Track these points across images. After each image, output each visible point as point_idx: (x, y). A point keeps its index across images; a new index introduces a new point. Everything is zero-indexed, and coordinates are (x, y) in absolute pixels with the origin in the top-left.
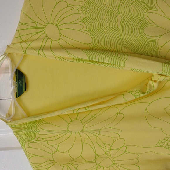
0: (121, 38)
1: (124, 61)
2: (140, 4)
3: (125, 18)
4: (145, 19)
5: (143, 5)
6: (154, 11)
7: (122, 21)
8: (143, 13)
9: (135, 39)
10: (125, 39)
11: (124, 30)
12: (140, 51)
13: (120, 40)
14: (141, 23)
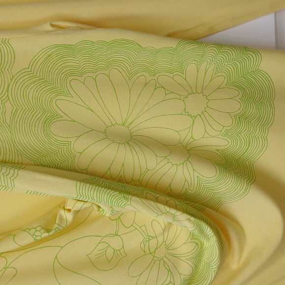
0: (12, 140)
1: (13, 178)
2: (44, 87)
3: (18, 108)
4: (53, 109)
5: (49, 87)
6: (67, 98)
7: (13, 112)
8: (49, 100)
9: (36, 141)
10: (19, 141)
11: (18, 126)
12: (44, 160)
13: (11, 142)
14: (45, 115)
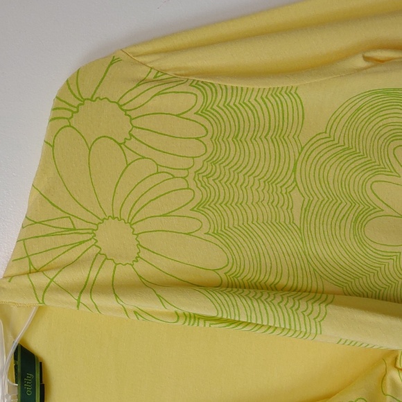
0: (304, 252)
1: (318, 319)
2: (351, 161)
3: (311, 199)
4: (367, 198)
5: (360, 162)
6: (390, 179)
7: (304, 207)
8: (361, 183)
9: (343, 252)
10: (315, 254)
11: (313, 229)
12: (358, 284)
13: (303, 256)
14: (355, 209)
